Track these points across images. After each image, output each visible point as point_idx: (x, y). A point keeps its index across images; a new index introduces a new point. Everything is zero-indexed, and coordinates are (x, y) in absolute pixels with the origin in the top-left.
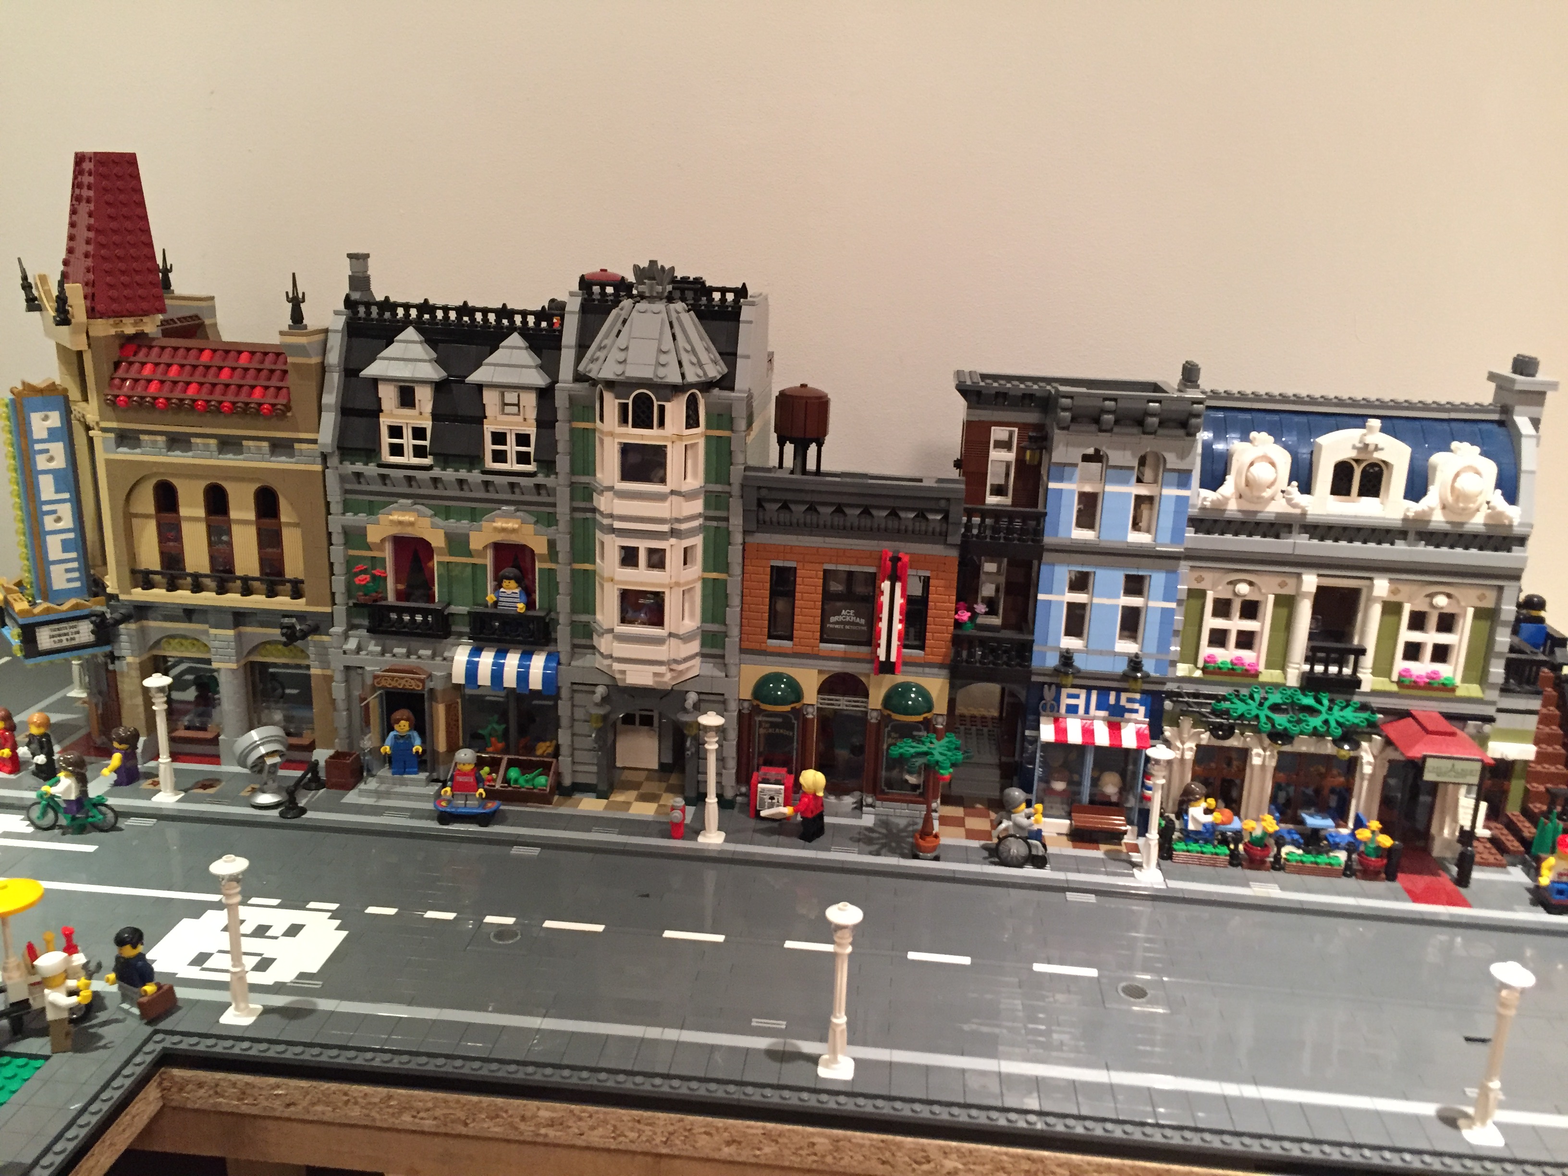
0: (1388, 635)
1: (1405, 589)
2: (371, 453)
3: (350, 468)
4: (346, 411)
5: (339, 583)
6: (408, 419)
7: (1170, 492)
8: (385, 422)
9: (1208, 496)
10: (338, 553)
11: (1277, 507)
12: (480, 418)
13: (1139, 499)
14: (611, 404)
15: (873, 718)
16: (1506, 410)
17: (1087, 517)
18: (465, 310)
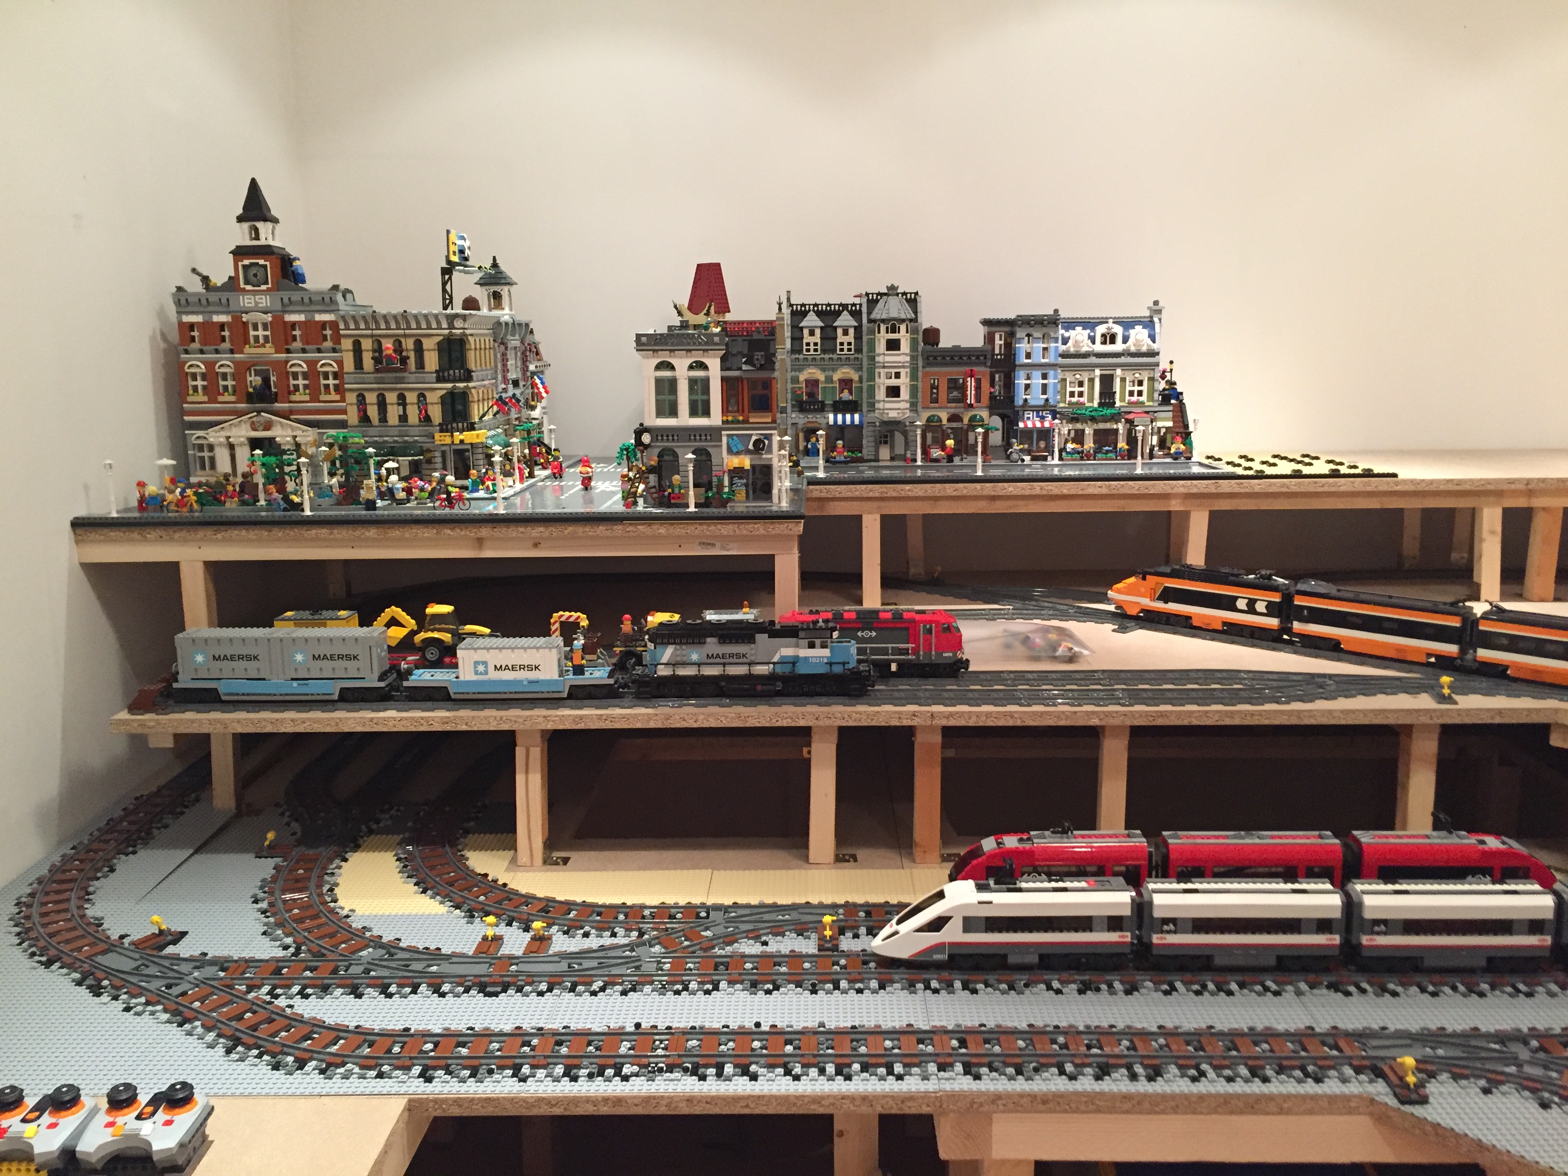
0: (1123, 388)
1: (1126, 373)
2: (800, 351)
3: (794, 356)
4: (793, 339)
5: (789, 396)
6: (812, 340)
7: (1053, 345)
8: (805, 341)
9: (1064, 348)
10: (789, 386)
11: (1085, 349)
12: (836, 338)
13: (1045, 349)
14: (883, 328)
15: (965, 427)
16: (1151, 317)
17: (1028, 356)
18: (829, 305)
